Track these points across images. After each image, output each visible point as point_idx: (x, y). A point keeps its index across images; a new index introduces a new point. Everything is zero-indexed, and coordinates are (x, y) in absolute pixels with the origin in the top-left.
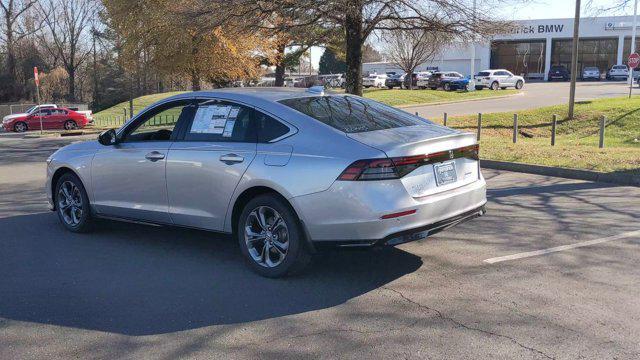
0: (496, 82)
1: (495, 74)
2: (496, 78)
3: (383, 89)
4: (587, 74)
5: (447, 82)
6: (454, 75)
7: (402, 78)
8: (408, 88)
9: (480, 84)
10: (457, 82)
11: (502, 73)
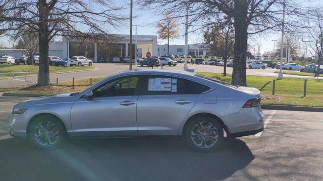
0: (80, 62)
1: (79, 58)
2: (80, 60)
3: (13, 65)
4: (115, 60)
5: (53, 62)
6: (56, 58)
7: (25, 59)
8: (29, 64)
9: (72, 63)
10: (59, 62)
11: (83, 58)
